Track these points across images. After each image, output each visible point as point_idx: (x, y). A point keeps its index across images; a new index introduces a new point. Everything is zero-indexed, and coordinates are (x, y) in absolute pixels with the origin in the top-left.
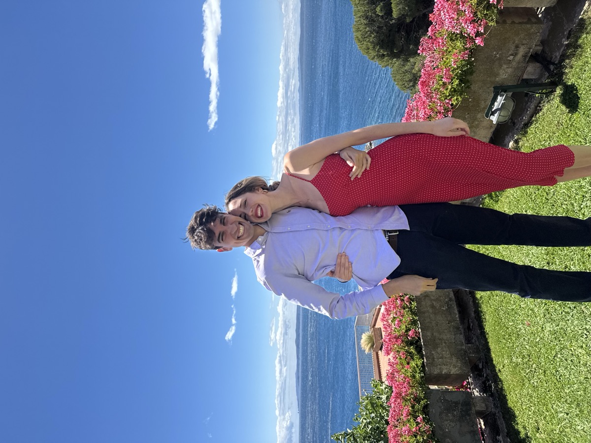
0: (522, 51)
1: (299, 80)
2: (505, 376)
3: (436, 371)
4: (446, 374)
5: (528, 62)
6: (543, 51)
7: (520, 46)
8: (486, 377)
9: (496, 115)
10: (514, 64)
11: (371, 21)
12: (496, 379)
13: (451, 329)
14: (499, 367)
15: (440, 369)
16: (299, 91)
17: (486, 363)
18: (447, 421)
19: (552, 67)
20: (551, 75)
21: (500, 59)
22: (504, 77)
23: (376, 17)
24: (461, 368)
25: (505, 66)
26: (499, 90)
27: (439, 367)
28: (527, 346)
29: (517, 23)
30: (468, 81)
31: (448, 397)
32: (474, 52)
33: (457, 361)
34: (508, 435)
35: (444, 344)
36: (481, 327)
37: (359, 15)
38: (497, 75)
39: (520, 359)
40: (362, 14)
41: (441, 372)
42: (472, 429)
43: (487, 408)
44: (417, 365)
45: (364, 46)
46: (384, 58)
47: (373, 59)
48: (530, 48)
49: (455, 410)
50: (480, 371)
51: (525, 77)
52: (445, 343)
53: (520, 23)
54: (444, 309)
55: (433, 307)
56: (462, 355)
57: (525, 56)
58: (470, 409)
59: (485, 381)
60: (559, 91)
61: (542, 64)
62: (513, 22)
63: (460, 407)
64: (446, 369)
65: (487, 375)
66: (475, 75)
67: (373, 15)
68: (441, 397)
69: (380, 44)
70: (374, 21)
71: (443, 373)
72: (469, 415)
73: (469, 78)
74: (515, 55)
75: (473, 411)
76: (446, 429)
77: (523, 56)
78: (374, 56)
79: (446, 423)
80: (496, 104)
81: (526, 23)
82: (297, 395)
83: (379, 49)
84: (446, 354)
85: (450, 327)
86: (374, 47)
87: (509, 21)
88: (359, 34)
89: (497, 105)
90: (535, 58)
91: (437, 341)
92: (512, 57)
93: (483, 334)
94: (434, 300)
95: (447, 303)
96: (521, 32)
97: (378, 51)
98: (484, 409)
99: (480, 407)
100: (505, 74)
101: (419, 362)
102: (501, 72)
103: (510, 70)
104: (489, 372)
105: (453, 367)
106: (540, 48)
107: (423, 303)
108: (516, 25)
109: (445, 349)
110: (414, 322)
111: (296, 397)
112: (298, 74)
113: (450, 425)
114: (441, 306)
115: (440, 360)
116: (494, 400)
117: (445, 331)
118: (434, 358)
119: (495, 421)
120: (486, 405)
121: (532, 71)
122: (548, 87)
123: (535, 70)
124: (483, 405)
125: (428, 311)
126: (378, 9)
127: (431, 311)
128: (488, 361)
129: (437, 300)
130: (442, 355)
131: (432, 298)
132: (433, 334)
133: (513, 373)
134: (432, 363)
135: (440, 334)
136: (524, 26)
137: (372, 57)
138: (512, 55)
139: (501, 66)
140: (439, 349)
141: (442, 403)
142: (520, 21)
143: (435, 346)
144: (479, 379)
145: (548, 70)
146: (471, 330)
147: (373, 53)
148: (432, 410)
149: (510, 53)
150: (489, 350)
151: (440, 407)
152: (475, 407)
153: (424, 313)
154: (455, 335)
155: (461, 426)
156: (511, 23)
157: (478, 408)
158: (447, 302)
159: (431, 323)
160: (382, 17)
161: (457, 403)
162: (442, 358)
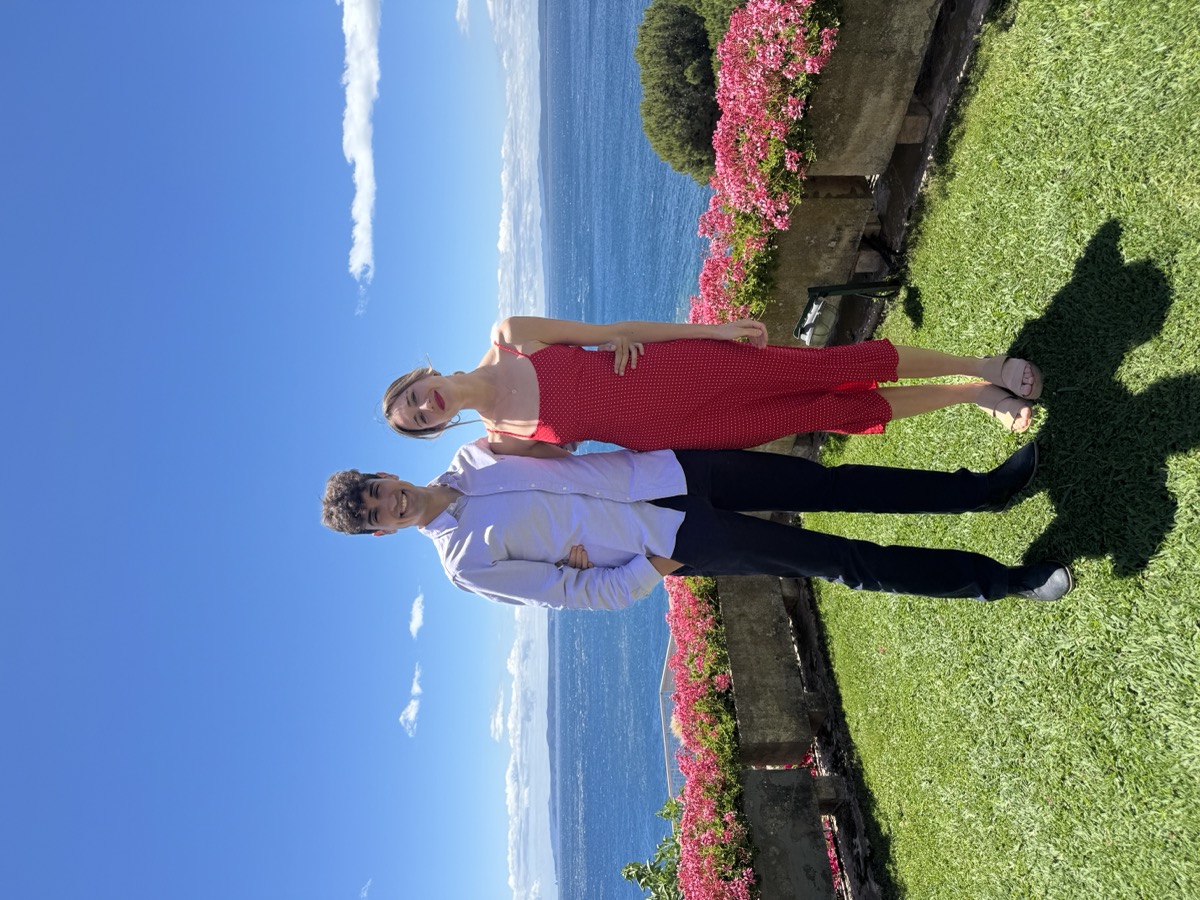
0: (847, 235)
1: (541, 204)
2: (861, 739)
3: (756, 739)
4: (771, 743)
5: (859, 249)
6: (882, 231)
7: (844, 227)
8: (837, 745)
9: (808, 333)
10: (839, 252)
11: (674, 95)
12: (848, 745)
13: (782, 668)
14: (852, 726)
15: (763, 734)
16: (541, 225)
17: (836, 721)
18: (772, 818)
19: (893, 258)
20: (893, 271)
21: (816, 246)
22: (827, 271)
23: (683, 88)
24: (796, 732)
25: (825, 256)
26: (817, 293)
27: (760, 731)
28: (884, 686)
29: (835, 198)
30: (771, 280)
31: (775, 781)
32: (774, 238)
33: (790, 721)
34: (867, 833)
35: (769, 694)
36: (828, 663)
37: (650, 84)
38: (816, 268)
39: (877, 708)
40: (657, 81)
41: (764, 739)
42: (812, 828)
43: (838, 796)
44: (726, 730)
45: (663, 144)
46: (701, 168)
47: (681, 168)
48: (859, 231)
49: (786, 801)
50: (829, 735)
51: (858, 270)
52: (771, 691)
53: (838, 197)
54: (771, 635)
55: (752, 632)
56: (799, 710)
57: (853, 242)
58: (810, 798)
59: (835, 751)
60: (903, 294)
61: (880, 252)
62: (829, 196)
63: (793, 794)
64: (773, 734)
65: (838, 741)
66: (781, 269)
67: (678, 85)
68: (763, 780)
69: (692, 140)
70: (681, 96)
71: (768, 741)
72: (807, 807)
73: (773, 274)
74: (838, 240)
75: (815, 800)
76: (770, 830)
77: (850, 242)
78: (684, 164)
79: (771, 821)
80: (809, 315)
81: (848, 197)
82: (553, 846)
83: (690, 151)
84: (773, 710)
85: (779, 666)
86: (682, 146)
87: (822, 194)
88: (651, 121)
89: (810, 318)
90: (869, 242)
91: (757, 689)
92: (833, 244)
93: (831, 675)
94: (754, 621)
95: (775, 625)
96: (840, 209)
97: (690, 155)
98: (832, 797)
99: (827, 793)
100: (827, 267)
101: (730, 726)
102: (821, 264)
103: (833, 262)
104: (839, 735)
105: (784, 732)
106: (878, 228)
107: (737, 627)
108: (833, 200)
109: (770, 702)
110: (722, 660)
111: (551, 851)
112: (539, 193)
113: (776, 824)
114: (765, 631)
115: (763, 720)
116: (848, 780)
117: (772, 672)
118: (752, 717)
119: (850, 815)
120: (837, 791)
121: (867, 262)
122: (888, 288)
123: (872, 260)
124: (832, 790)
125: (744, 641)
126: (688, 73)
127: (748, 639)
128: (839, 716)
129: (759, 621)
130: (767, 711)
131: (752, 618)
132: (751, 678)
133: (870, 732)
134: (750, 726)
135: (763, 678)
136: (844, 201)
137: (680, 164)
138: (834, 240)
139: (819, 256)
140: (762, 702)
141: (765, 790)
142: (840, 194)
143: (756, 698)
144: (828, 751)
145: (888, 261)
146: (815, 670)
147: (681, 159)
148: (749, 803)
149: (830, 237)
150: (838, 699)
151: (762, 797)
152: (818, 794)
153: (738, 643)
154: (787, 677)
155: (794, 825)
156: (826, 197)
157: (823, 796)
158: (775, 623)
159: (749, 659)
160: (696, 88)
161: (788, 789)
162: (765, 716)
